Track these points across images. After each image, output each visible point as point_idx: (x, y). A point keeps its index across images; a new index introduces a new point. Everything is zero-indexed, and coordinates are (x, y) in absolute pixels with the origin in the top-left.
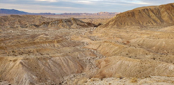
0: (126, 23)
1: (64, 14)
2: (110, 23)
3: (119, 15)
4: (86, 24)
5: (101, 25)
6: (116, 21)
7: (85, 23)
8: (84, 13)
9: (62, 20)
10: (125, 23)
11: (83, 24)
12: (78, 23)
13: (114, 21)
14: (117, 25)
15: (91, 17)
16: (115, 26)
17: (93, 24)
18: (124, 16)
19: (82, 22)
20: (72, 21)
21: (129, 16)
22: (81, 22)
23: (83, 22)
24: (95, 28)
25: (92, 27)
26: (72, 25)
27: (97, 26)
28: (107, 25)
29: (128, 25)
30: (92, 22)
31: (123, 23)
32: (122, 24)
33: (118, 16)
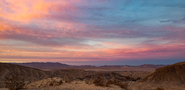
0: (165, 78)
1: (104, 66)
2: (149, 78)
3: (158, 70)
4: (124, 78)
5: (140, 79)
6: (154, 76)
7: (124, 77)
8: (126, 66)
9: (102, 74)
10: (164, 78)
11: (122, 78)
12: (116, 76)
13: (153, 76)
14: (156, 80)
15: (133, 70)
16: (154, 81)
17: (132, 79)
18: (163, 71)
19: (121, 76)
20: (111, 75)
21: (168, 71)
22: (119, 76)
23: (122, 76)
24: (133, 82)
25: (130, 81)
26: (111, 78)
27: (135, 80)
28: (145, 80)
29: (167, 80)
30: (131, 76)
31: (162, 78)
32: (160, 79)
33: (157, 71)
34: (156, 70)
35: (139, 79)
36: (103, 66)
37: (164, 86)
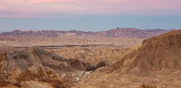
0: (163, 62)
2: (126, 62)
3: (149, 43)
4: (65, 63)
5: (104, 65)
6: (139, 57)
7: (66, 60)
9: (5, 54)
10: (160, 62)
11: (59, 63)
12: (46, 60)
13: (136, 56)
14: (143, 67)
15: (89, 43)
16: (137, 69)
17: (84, 65)
18: (161, 45)
19: (58, 59)
20: (32, 57)
21: (172, 44)
22: (54, 58)
23: (60, 59)
24: (87, 73)
25: (81, 69)
26: (30, 65)
27: (93, 69)
28: (117, 66)
29: (167, 67)
30: (84, 58)
31: (157, 62)
32: (152, 65)
33: (146, 44)
34: (143, 43)
35: (102, 64)
36: (9, 33)
37: (158, 80)
